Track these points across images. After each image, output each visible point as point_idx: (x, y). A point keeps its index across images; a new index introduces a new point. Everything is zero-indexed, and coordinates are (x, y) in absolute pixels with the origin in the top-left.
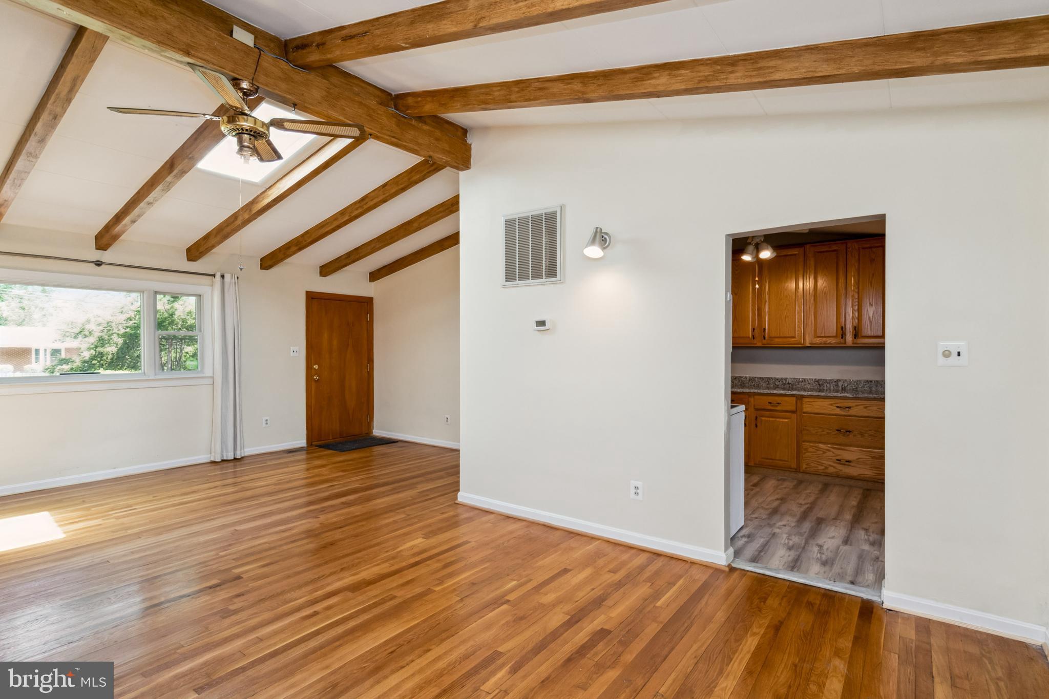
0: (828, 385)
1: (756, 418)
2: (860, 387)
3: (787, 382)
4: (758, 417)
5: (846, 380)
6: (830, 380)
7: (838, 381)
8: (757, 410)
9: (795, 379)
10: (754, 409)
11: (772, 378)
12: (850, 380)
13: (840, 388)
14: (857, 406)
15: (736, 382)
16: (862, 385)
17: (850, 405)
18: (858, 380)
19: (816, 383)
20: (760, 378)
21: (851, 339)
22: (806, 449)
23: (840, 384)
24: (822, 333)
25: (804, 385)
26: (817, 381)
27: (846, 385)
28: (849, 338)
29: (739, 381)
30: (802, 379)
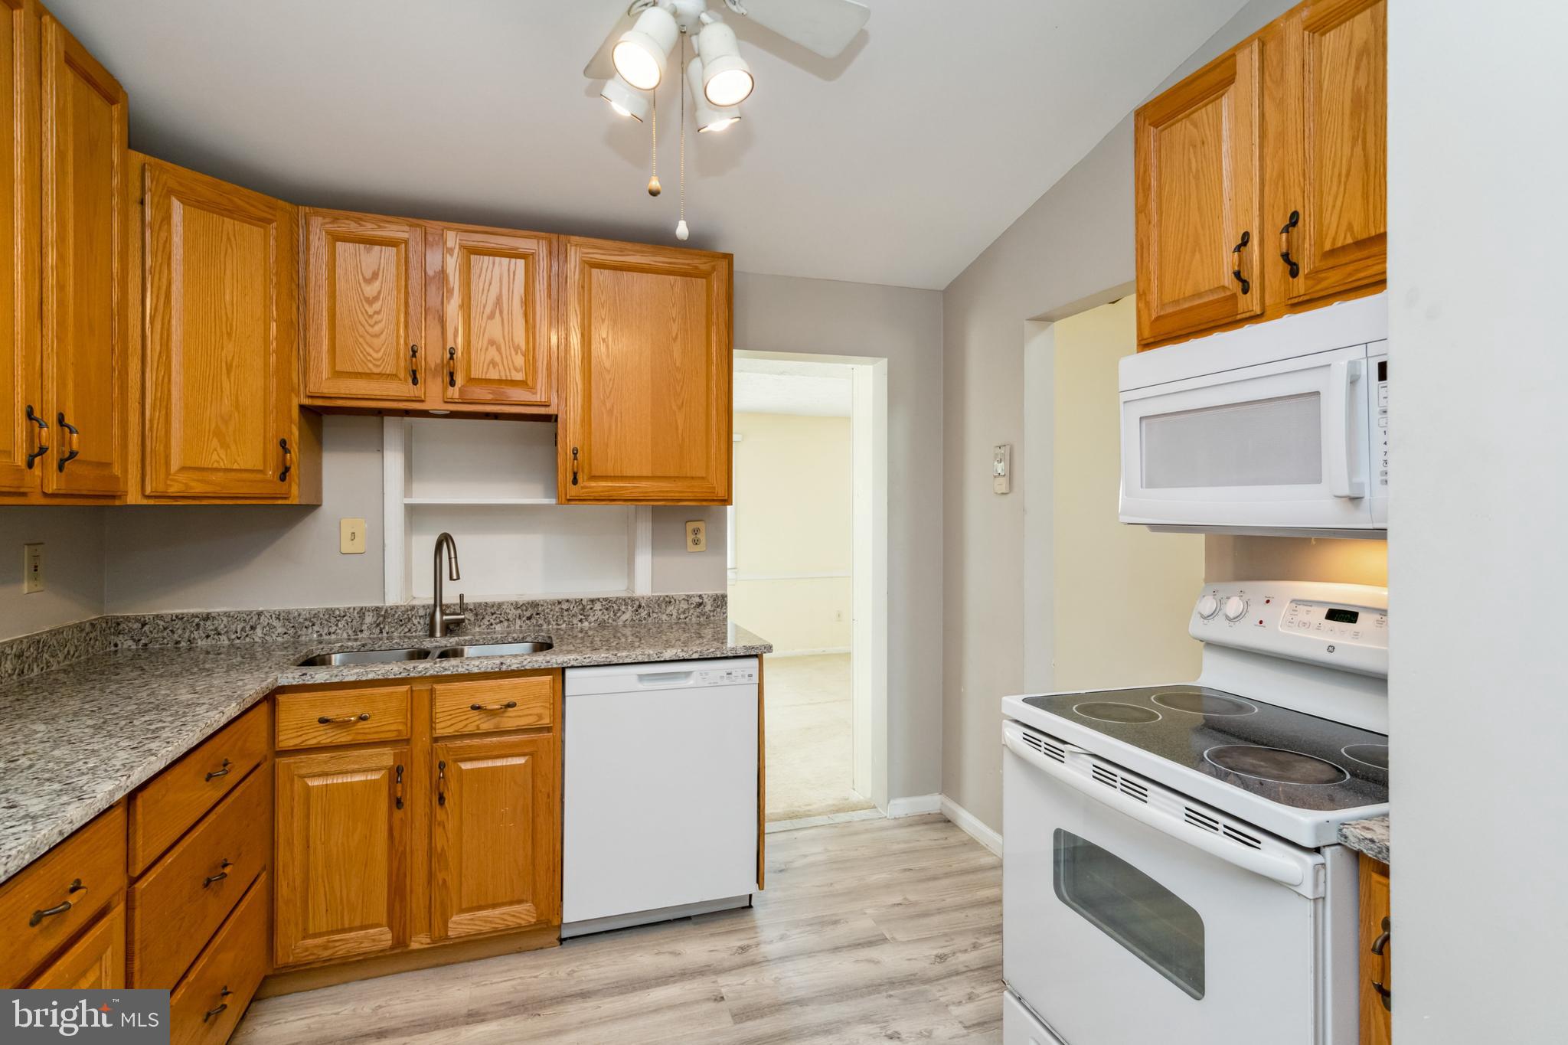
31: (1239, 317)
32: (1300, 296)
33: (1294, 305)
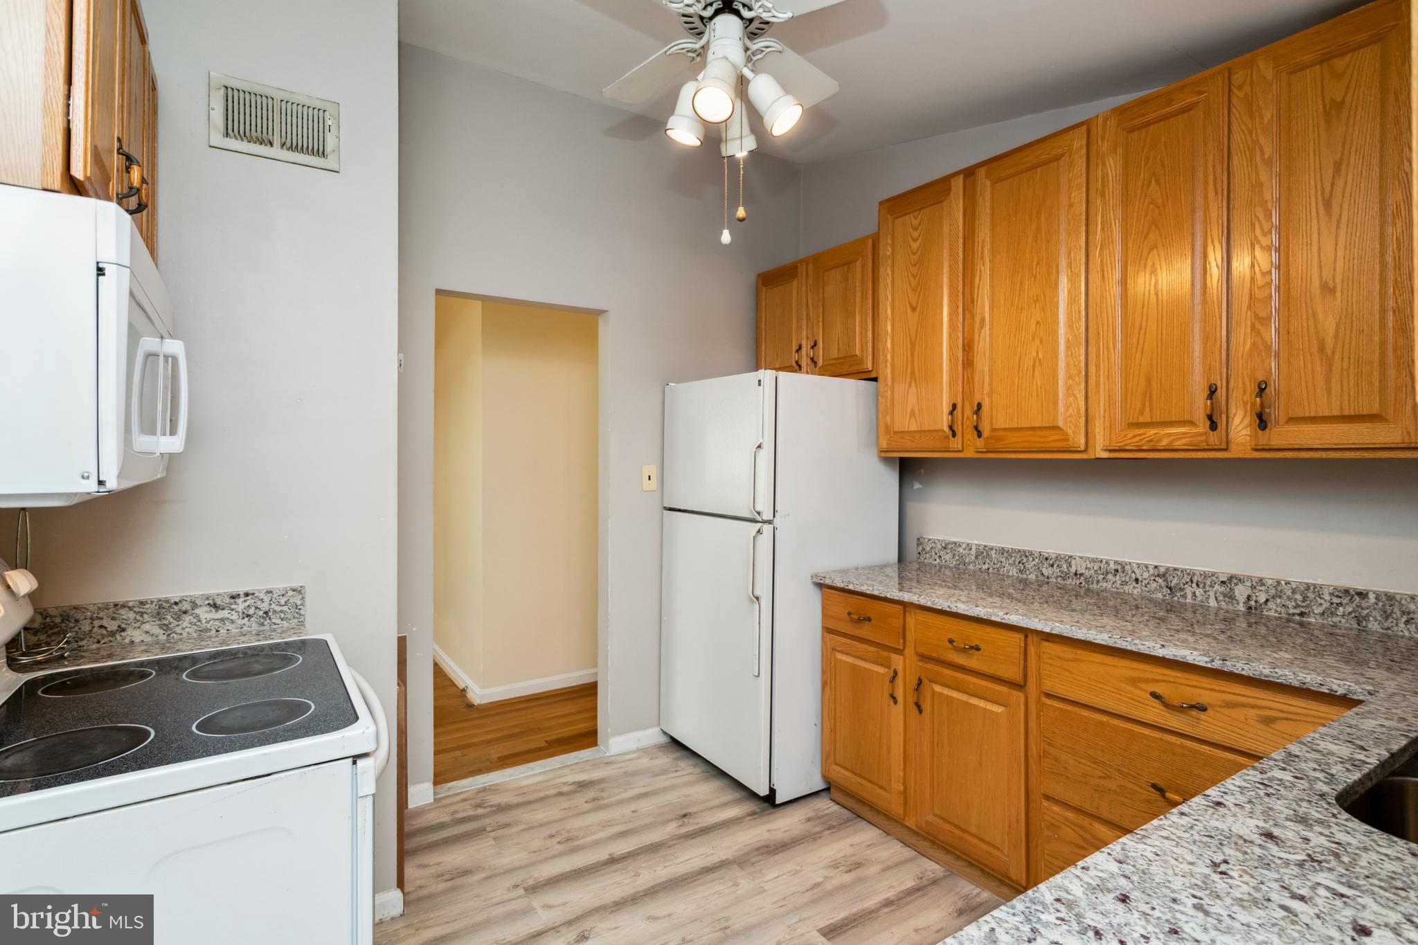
0: (1199, 592)
1: (920, 682)
2: (1318, 610)
3: (1073, 570)
4: (925, 682)
5: (1261, 582)
6: (1205, 575)
7: (1232, 580)
8: (924, 658)
9: (1094, 561)
10: (917, 654)
11: (1031, 554)
12: (1279, 583)
13: (1241, 607)
14: (1230, 705)
15: (947, 557)
16: (1325, 605)
17: (1204, 697)
18: (1308, 587)
19: (1160, 580)
20: (1002, 551)
21: (1247, 431)
22: (1052, 826)
23: (1241, 592)
24: (1142, 412)
25: (1124, 583)
26: (1163, 575)
27: (1262, 599)
28: (1240, 427)
29: (954, 555)
30: (1116, 562)
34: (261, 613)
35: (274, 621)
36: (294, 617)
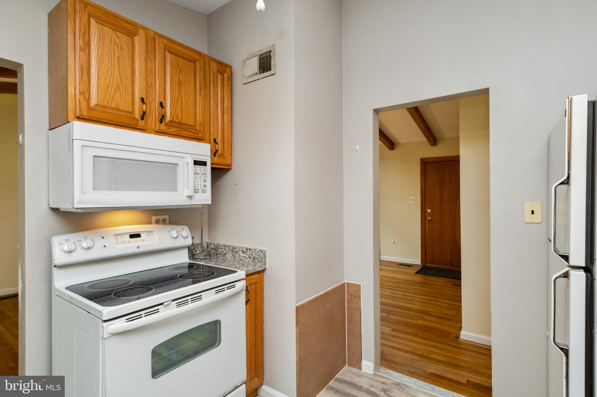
31: (138, 127)
32: (162, 130)
33: (157, 132)
34: (253, 257)
35: (256, 261)
36: (261, 262)
